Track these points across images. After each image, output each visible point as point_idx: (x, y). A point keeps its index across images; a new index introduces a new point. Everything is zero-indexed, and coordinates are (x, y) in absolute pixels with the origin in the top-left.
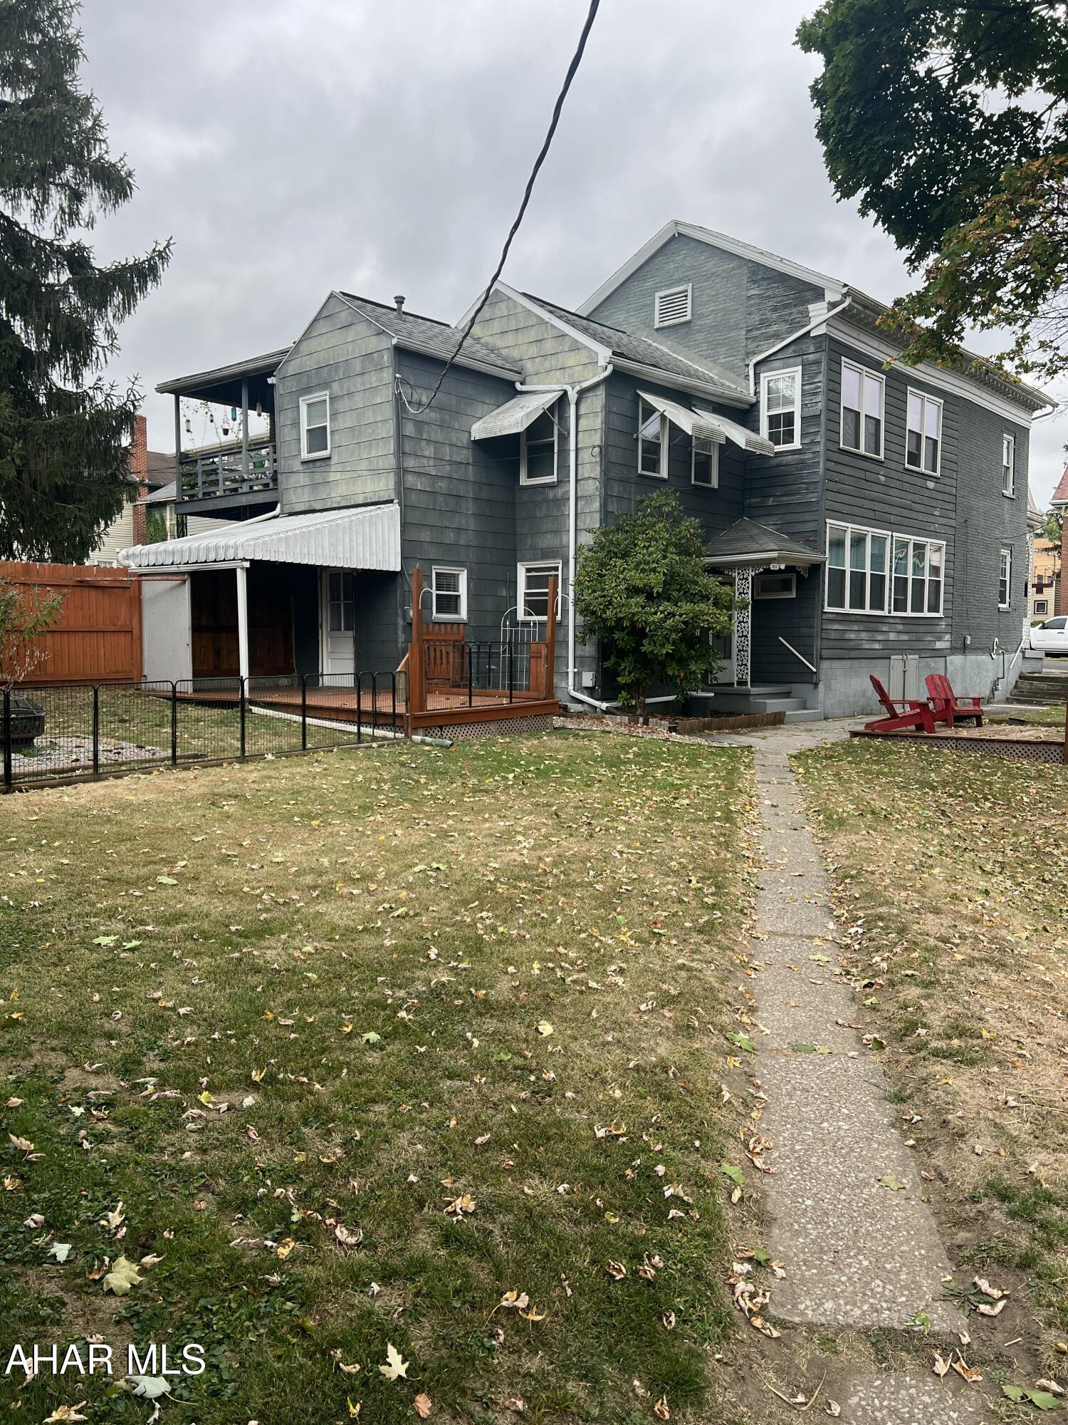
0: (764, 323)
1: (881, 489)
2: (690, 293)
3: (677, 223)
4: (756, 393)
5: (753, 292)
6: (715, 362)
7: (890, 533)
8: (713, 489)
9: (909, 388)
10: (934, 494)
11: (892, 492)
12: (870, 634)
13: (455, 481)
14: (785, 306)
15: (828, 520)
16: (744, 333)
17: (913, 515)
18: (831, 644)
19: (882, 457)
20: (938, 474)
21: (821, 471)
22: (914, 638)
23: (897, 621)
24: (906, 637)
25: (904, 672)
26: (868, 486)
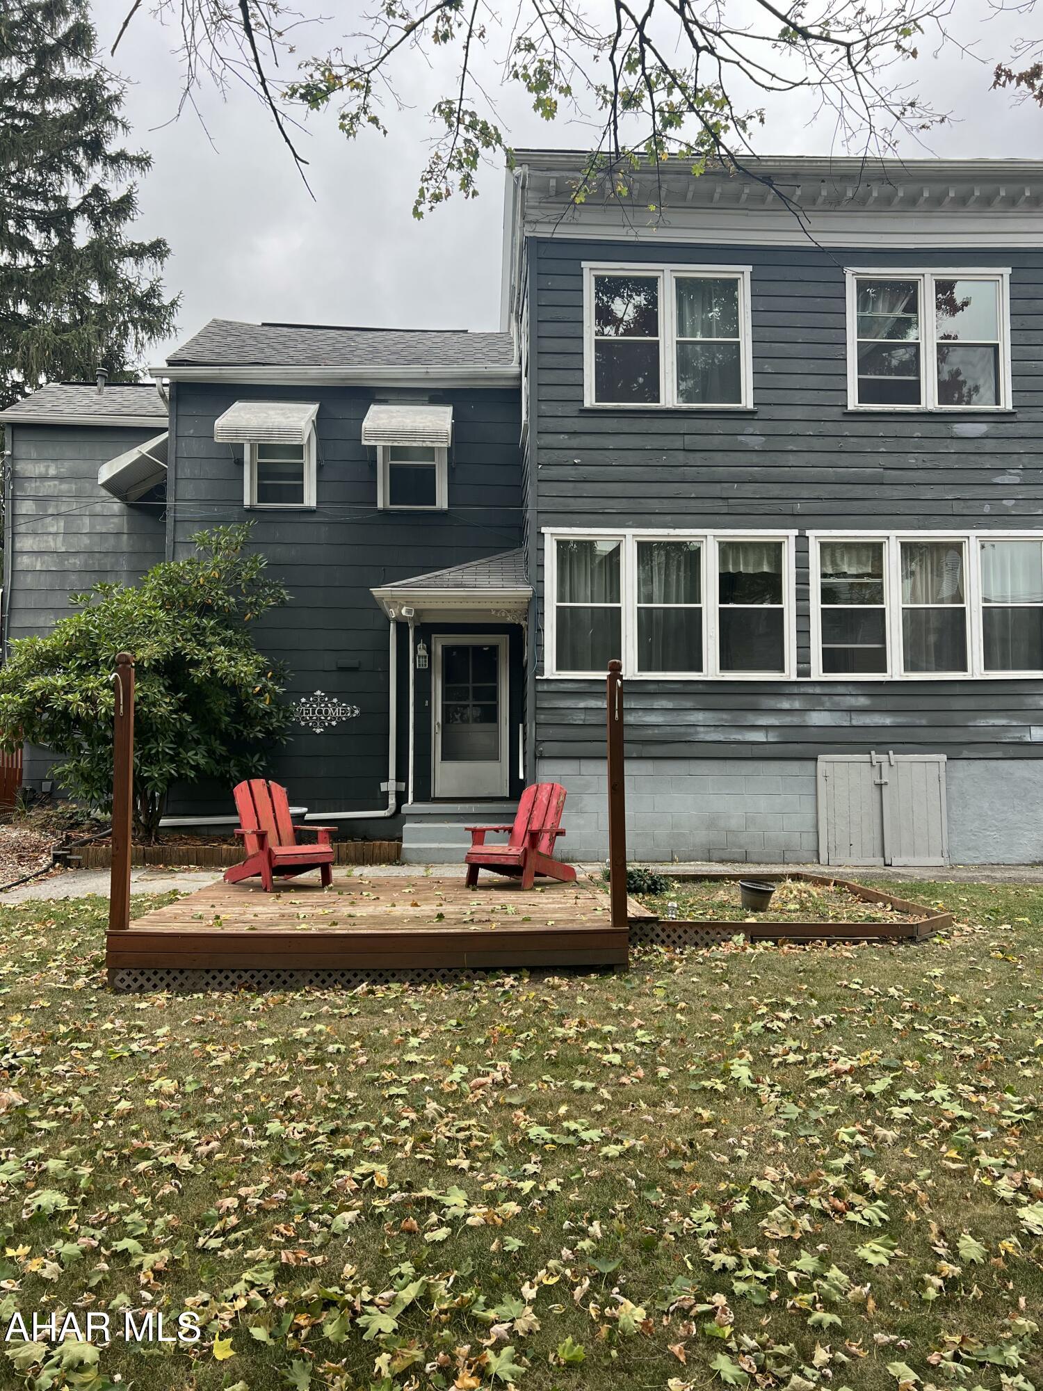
1: (755, 458)
7: (793, 532)
8: (442, 512)
10: (987, 446)
11: (792, 459)
15: (543, 530)
18: (571, 733)
19: (748, 402)
20: (1007, 405)
22: (924, 722)
23: (841, 690)
24: (888, 721)
25: (880, 786)
26: (697, 458)
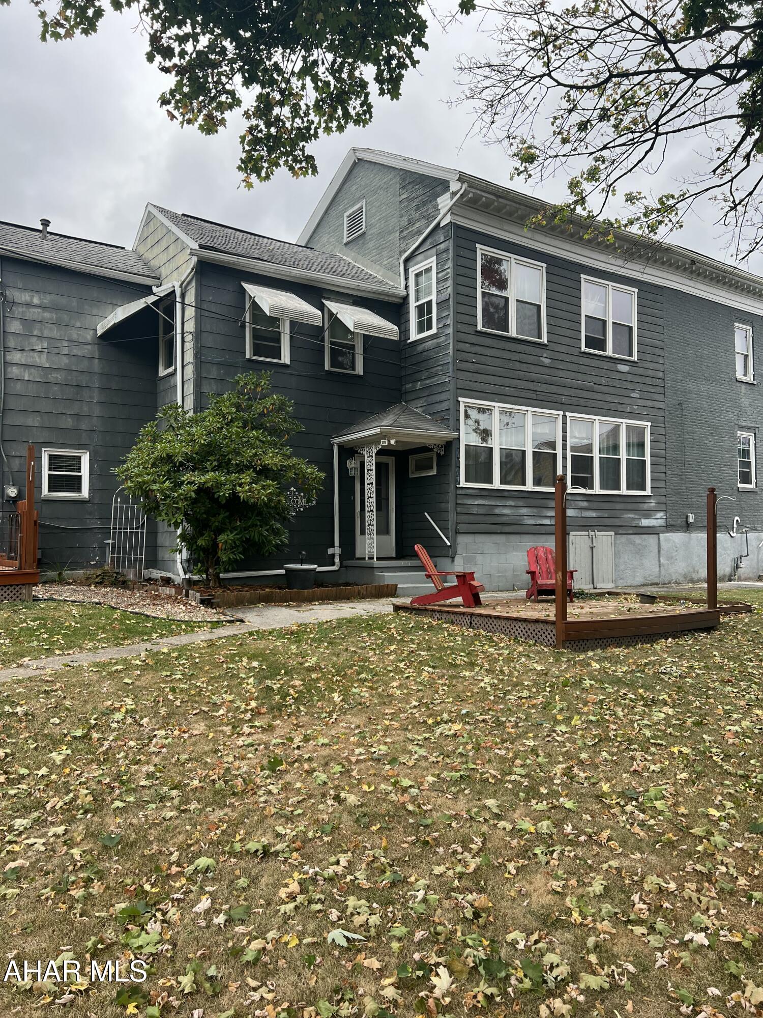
0: (411, 222)
1: (547, 371)
2: (364, 209)
3: (354, 150)
4: (407, 287)
5: (403, 197)
6: (381, 264)
7: (561, 413)
8: (358, 376)
9: (582, 276)
10: (629, 377)
11: (561, 374)
12: (535, 510)
13: (75, 373)
14: (424, 204)
15: (460, 399)
16: (397, 234)
17: (599, 396)
18: (472, 519)
19: (544, 339)
20: (635, 357)
21: (451, 351)
22: (606, 515)
23: (578, 498)
24: (594, 514)
25: (592, 548)
26: (524, 367)
